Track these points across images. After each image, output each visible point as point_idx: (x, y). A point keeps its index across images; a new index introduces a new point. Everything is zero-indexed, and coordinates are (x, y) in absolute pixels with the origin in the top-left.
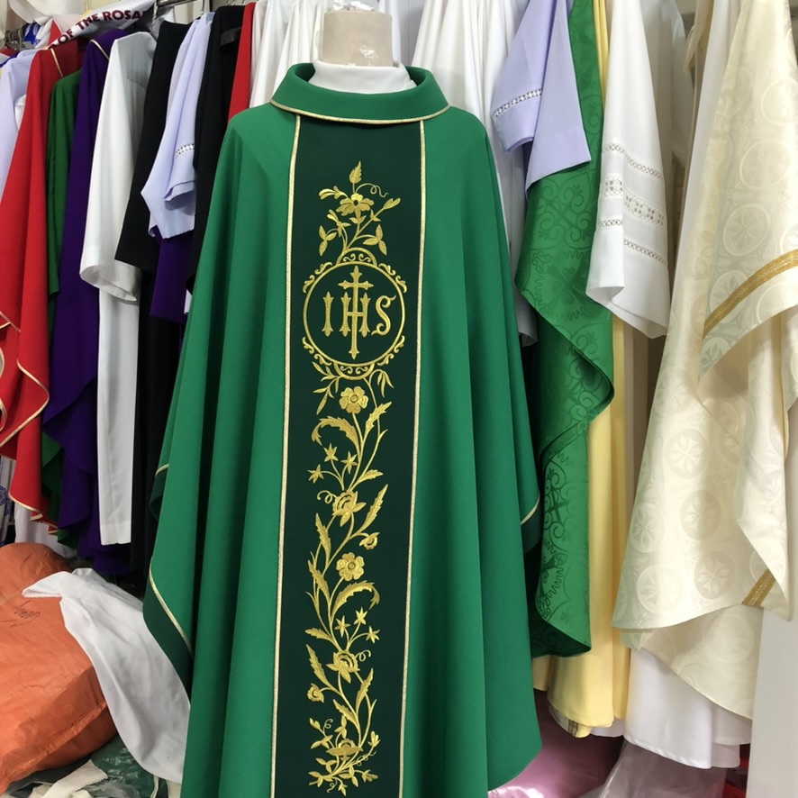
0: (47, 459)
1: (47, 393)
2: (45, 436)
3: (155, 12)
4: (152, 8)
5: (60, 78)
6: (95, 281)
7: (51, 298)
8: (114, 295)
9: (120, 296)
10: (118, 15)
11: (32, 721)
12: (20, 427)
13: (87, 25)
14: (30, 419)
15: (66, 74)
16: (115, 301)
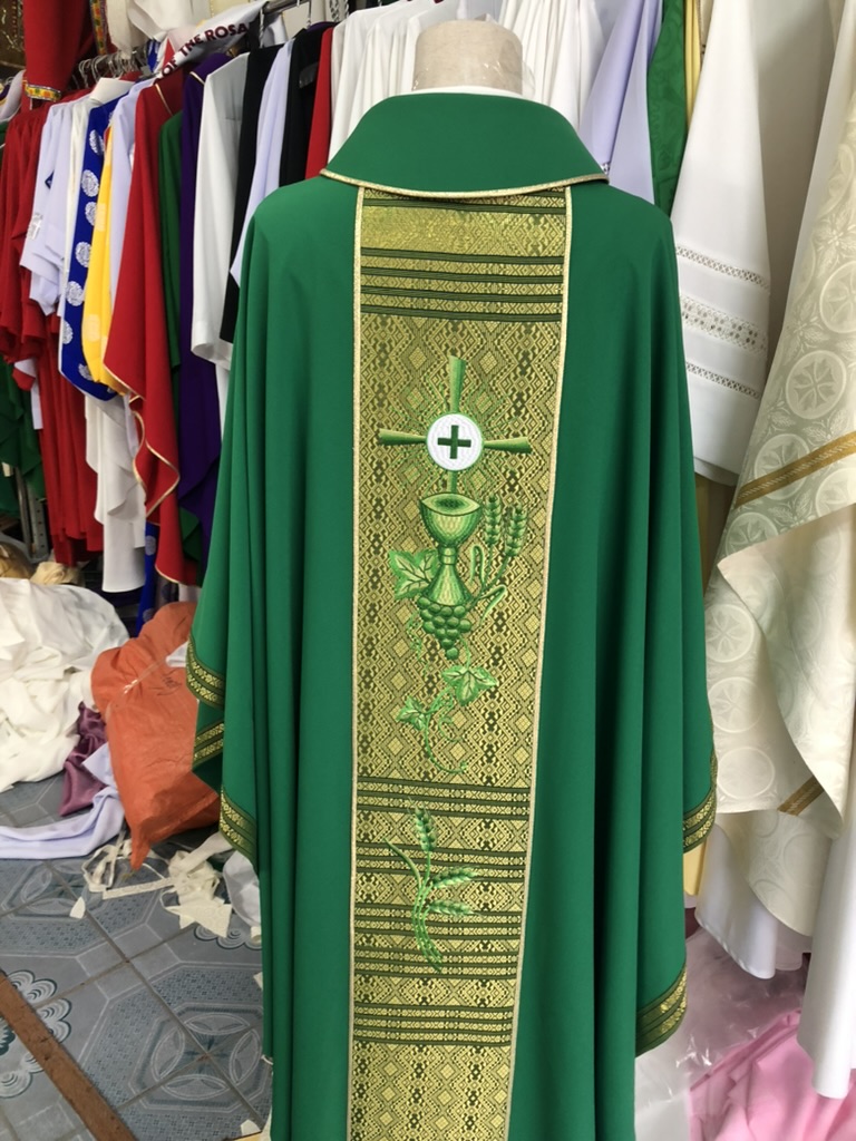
1: (178, 473)
2: (182, 510)
3: (262, 22)
4: (258, 17)
5: (168, 117)
6: (210, 356)
7: (173, 371)
10: (221, 32)
11: (165, 792)
12: (159, 501)
13: (190, 49)
14: (167, 493)
15: (174, 113)
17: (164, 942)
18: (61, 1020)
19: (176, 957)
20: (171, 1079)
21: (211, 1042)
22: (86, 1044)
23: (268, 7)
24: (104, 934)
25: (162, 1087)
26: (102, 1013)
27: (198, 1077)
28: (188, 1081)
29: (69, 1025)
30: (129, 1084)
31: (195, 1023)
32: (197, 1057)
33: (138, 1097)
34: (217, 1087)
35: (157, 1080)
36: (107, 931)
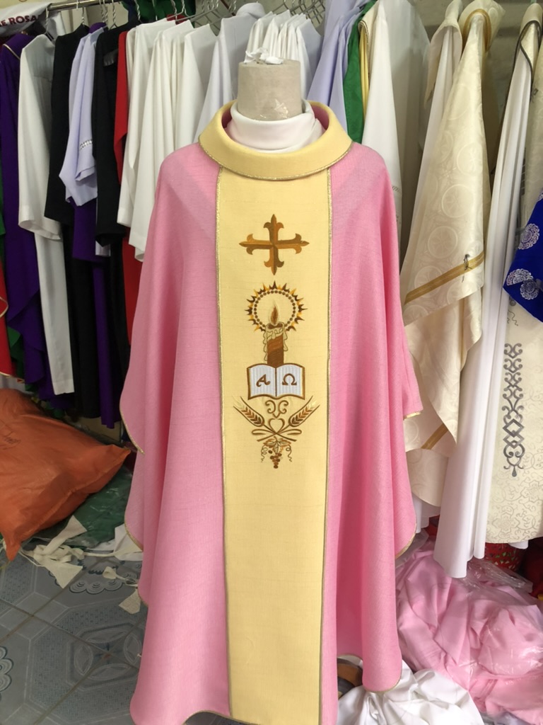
0: (12, 343)
1: (7, 303)
2: (9, 329)
3: (47, 15)
4: (45, 11)
6: (30, 227)
8: (45, 236)
9: (49, 237)
16: (46, 241)
17: (52, 600)
18: (3, 658)
19: (65, 607)
20: (92, 671)
21: (108, 647)
22: (27, 667)
23: (51, 7)
24: (8, 604)
25: (89, 678)
26: (29, 648)
27: (108, 667)
28: (104, 670)
29: (10, 660)
30: (67, 682)
31: (93, 639)
32: (103, 656)
33: (75, 687)
34: (122, 669)
35: (83, 675)
36: (9, 602)
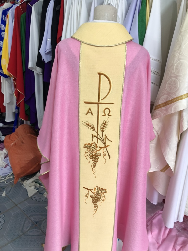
1: (24, 96)
2: (26, 104)
5: (22, 13)
6: (33, 69)
7: (24, 73)
8: (37, 73)
9: (39, 73)
12: (20, 102)
14: (22, 100)
16: (38, 74)
17: (25, 201)
18: (2, 219)
19: (28, 204)
20: (29, 230)
21: (37, 222)
22: (9, 224)
25: (27, 233)
26: (12, 216)
27: (35, 230)
30: (19, 232)
31: (33, 218)
32: (34, 226)
33: (22, 235)
34: (39, 232)
35: (26, 231)
36: (11, 199)
